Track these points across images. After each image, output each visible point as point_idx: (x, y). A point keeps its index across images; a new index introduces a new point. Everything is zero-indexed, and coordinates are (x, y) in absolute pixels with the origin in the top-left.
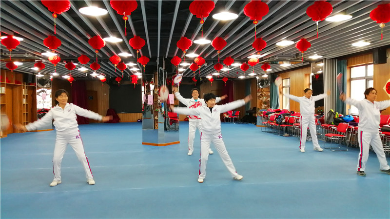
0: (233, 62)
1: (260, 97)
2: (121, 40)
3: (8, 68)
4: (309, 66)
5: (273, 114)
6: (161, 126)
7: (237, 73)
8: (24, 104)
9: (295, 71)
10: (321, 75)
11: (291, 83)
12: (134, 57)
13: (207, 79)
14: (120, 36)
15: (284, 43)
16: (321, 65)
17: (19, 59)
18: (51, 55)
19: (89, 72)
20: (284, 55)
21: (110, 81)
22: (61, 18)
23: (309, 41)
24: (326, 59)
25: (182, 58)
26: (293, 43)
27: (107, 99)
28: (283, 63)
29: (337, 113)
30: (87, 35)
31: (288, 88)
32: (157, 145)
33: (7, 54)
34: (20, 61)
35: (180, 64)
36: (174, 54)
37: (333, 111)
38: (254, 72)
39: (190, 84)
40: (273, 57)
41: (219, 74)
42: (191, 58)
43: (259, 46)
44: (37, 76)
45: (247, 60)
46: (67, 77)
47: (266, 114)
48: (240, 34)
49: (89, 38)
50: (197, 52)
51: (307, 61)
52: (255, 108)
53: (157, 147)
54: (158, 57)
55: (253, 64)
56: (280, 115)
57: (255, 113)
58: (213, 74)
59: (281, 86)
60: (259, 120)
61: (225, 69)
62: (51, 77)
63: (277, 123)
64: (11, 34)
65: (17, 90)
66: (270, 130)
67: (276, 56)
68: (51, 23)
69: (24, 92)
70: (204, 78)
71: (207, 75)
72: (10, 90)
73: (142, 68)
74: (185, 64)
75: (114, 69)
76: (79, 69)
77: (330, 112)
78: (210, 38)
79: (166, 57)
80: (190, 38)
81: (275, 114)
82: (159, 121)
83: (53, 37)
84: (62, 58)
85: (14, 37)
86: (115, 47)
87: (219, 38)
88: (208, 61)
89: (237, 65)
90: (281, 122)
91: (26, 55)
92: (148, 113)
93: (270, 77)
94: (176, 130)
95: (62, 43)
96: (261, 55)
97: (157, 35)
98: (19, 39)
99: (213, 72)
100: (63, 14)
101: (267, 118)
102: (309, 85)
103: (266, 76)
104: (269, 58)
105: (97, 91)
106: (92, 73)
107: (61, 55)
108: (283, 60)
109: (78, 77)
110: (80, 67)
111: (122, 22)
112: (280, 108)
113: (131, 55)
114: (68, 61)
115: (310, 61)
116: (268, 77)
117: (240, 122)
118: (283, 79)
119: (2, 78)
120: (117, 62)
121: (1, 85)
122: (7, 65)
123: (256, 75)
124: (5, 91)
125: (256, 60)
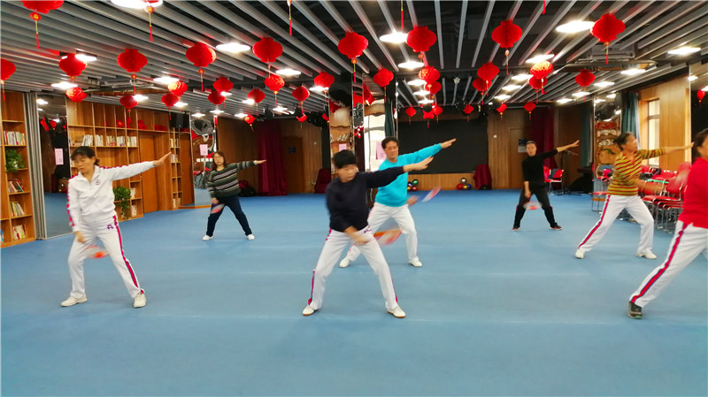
1: (600, 139)
3: (120, 104)
8: (173, 164)
9: (668, 84)
11: (662, 109)
18: (168, 81)
27: (319, 151)
33: (107, 84)
44: (191, 116)
46: (242, 116)
60: (596, 188)
62: (214, 117)
65: (161, 140)
69: (173, 143)
70: (485, 106)
72: (149, 142)
89: (524, 77)
104: (576, 60)
113: (297, 72)
116: (615, 99)
117: (565, 191)
118: (649, 102)
119: (130, 123)
120: (277, 87)
121: (130, 133)
122: (122, 100)
123: (591, 96)
124: (139, 143)
125: (547, 65)
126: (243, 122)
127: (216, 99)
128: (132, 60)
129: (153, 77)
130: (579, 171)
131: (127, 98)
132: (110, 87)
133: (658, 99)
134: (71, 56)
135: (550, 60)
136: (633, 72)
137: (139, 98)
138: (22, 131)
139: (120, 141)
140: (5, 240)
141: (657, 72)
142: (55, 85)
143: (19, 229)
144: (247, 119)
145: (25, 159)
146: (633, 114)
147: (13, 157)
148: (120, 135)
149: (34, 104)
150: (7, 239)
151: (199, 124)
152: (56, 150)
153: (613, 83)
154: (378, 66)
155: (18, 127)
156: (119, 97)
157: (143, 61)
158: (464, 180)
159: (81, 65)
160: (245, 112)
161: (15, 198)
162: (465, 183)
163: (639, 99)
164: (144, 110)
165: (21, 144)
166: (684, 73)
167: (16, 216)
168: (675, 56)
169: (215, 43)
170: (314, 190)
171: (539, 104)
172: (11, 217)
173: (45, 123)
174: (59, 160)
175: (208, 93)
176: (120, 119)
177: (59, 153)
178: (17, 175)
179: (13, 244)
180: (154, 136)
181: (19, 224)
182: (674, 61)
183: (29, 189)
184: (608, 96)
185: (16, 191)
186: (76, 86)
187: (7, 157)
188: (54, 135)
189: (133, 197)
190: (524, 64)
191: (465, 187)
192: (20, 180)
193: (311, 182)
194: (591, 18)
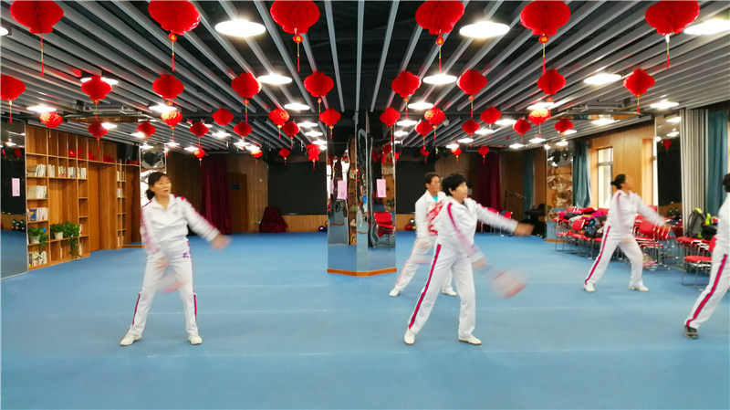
0: (500, 116)
1: (552, 184)
2: (289, 80)
3: (91, 135)
4: (651, 123)
5: (579, 217)
6: (361, 240)
7: (508, 138)
8: (119, 199)
9: (623, 133)
10: (676, 142)
11: (616, 156)
12: (313, 111)
13: (449, 150)
14: (288, 73)
15: (601, 79)
16: (676, 120)
17: (111, 118)
18: (165, 110)
19: (232, 140)
20: (600, 103)
21: (269, 156)
22: (183, 42)
23: (651, 75)
24: (684, 109)
25: (401, 110)
26: (618, 78)
27: (265, 189)
28: (598, 118)
29: (709, 215)
30: (229, 71)
31: (609, 167)
32: (354, 274)
33: (91, 110)
34: (112, 121)
35: (399, 123)
36: (386, 104)
37: (700, 211)
38: (541, 136)
39: (416, 160)
40: (578, 106)
41: (472, 140)
42: (418, 112)
43: (551, 85)
44: (140, 147)
45: (527, 114)
46: (192, 149)
47: (565, 218)
48: (513, 63)
49: (232, 77)
50: (431, 99)
51: (646, 114)
52: (542, 207)
53: (354, 277)
54: (357, 109)
55: (539, 120)
56: (592, 219)
57: (543, 215)
58: (460, 141)
59: (595, 163)
60: (550, 230)
61: (483, 132)
62: (166, 150)
63: (587, 234)
64: (99, 73)
65: (107, 172)
66: (574, 248)
67: (584, 105)
68: (167, 51)
69: (119, 177)
70: (442, 149)
71: (449, 142)
72: (95, 174)
73: (328, 130)
74: (406, 123)
75: (277, 134)
76: (214, 135)
77: (695, 213)
78: (454, 71)
79: (372, 110)
80: (417, 73)
81: (583, 218)
82: (358, 230)
83: (168, 77)
84: (185, 115)
85: (103, 79)
86: (278, 93)
87: (472, 72)
88: (451, 115)
89: (507, 122)
90: (595, 233)
91: (122, 111)
92: (339, 215)
93: (572, 146)
94: (390, 246)
95: (186, 88)
96: (555, 102)
97: (356, 69)
98: (112, 82)
99: (460, 137)
100: (186, 34)
101: (567, 226)
102: (652, 159)
103: (563, 144)
104: (571, 109)
105: (246, 175)
106: (237, 141)
107: (183, 109)
108: (598, 113)
109: (213, 150)
110: (216, 131)
111: (292, 47)
112: (593, 205)
113: (307, 108)
114: (195, 120)
115: (654, 114)
116: (568, 146)
118: (598, 150)
122: (91, 129)
123: (544, 143)
124: (88, 175)
125: (546, 113)
126: (192, 156)
127: (199, 130)
128: (168, 87)
131: (95, 127)
132: (91, 114)
133: (611, 147)
134: (96, 78)
136: (603, 122)
137: (108, 126)
139: (71, 171)
142: (32, 109)
144: (196, 153)
146: (584, 161)
148: (71, 166)
152: (13, 180)
153: (575, 132)
159: (106, 88)
170: (258, 229)
174: (16, 192)
176: (72, 148)
177: (16, 183)
180: (100, 168)
189: (81, 235)
193: (255, 220)
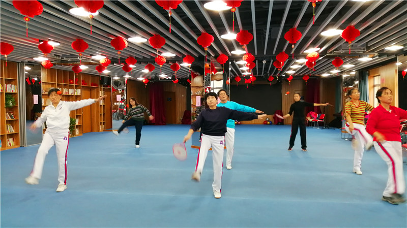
3: (72, 71)
8: (101, 105)
12: (180, 56)
18: (100, 58)
25: (230, 55)
27: (185, 100)
33: (65, 59)
44: (112, 78)
46: (141, 79)
62: (125, 79)
69: (101, 93)
72: (88, 92)
83: (80, 40)
89: (303, 61)
104: (333, 52)
113: (174, 55)
116: (355, 75)
117: (326, 127)
118: (374, 76)
119: (77, 81)
120: (162, 63)
121: (77, 87)
122: (73, 68)
123: (341, 72)
124: (82, 93)
125: (316, 54)
126: (141, 82)
127: (127, 69)
128: (80, 45)
129: (92, 55)
130: (334, 115)
131: (76, 68)
132: (67, 61)
133: (380, 75)
134: (45, 42)
135: (318, 51)
136: (365, 60)
137: (83, 67)
138: (15, 84)
139: (71, 91)
140: (2, 146)
141: (379, 60)
142: (35, 59)
143: (11, 140)
144: (144, 81)
145: (16, 100)
146: (365, 84)
147: (10, 99)
148: (71, 88)
149: (23, 69)
150: (4, 146)
151: (116, 83)
152: (34, 95)
153: (354, 66)
154: (220, 52)
155: (13, 82)
156: (72, 67)
157: (86, 46)
158: (267, 119)
159: (51, 48)
160: (143, 77)
161: (9, 122)
162: (269, 121)
163: (369, 75)
164: (86, 74)
165: (15, 92)
166: (394, 60)
167: (10, 133)
168: (389, 51)
169: (127, 37)
170: (181, 122)
171: (311, 76)
172: (7, 133)
173: (29, 81)
174: (36, 101)
175: (122, 66)
176: (72, 79)
177: (36, 97)
178: (11, 109)
179: (7, 149)
180: (90, 89)
181: (10, 137)
182: (389, 54)
183: (18, 118)
184: (351, 73)
185: (10, 118)
186: (47, 59)
187: (6, 98)
188: (33, 87)
189: (77, 124)
190: (303, 53)
191: (268, 123)
192: (13, 112)
193: (179, 118)
194: (341, 28)
